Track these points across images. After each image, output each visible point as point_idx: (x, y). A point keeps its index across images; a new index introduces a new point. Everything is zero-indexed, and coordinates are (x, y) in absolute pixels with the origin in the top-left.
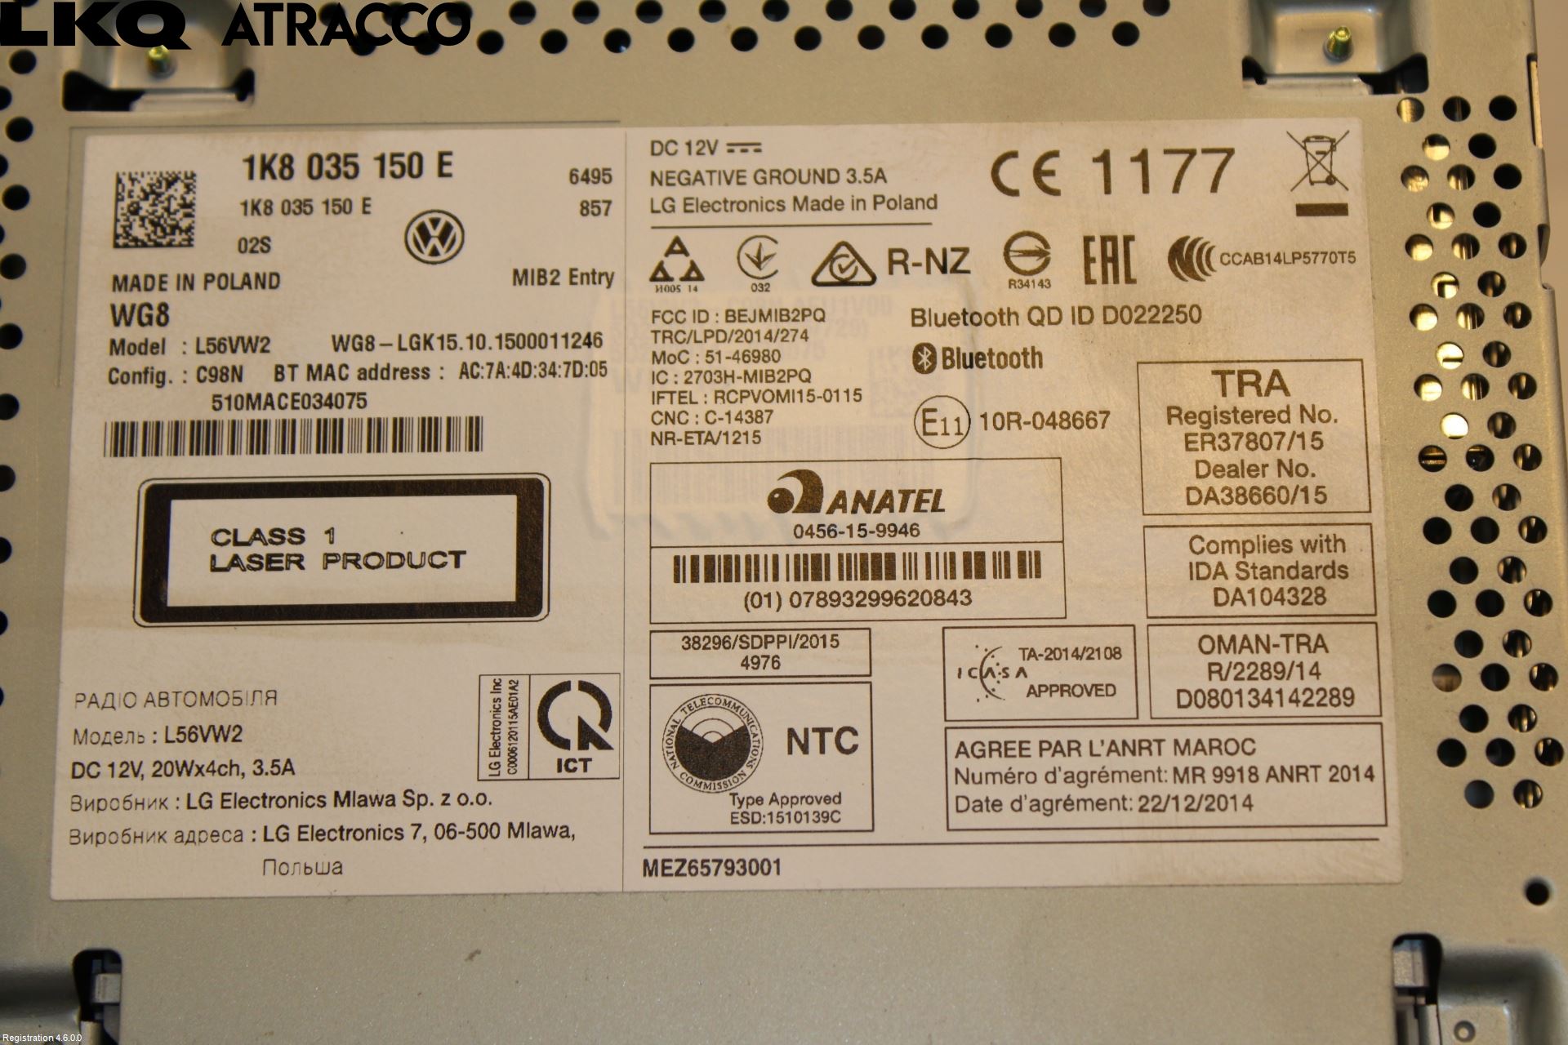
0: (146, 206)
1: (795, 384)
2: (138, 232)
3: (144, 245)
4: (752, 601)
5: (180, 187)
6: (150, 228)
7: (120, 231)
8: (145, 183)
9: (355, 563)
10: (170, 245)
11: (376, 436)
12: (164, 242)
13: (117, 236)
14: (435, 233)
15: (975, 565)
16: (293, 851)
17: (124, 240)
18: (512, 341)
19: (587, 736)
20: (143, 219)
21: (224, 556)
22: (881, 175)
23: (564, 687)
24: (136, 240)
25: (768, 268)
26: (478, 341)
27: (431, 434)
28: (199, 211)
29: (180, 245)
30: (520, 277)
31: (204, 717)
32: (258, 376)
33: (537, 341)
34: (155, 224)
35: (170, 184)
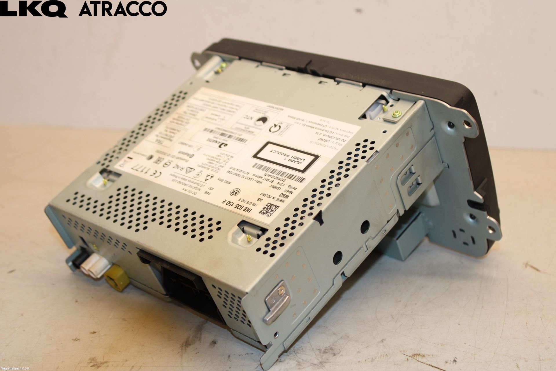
0: (270, 211)
1: (210, 158)
2: (274, 207)
3: (275, 205)
4: (241, 135)
5: (262, 212)
6: (272, 208)
7: (276, 209)
8: (267, 214)
9: (285, 154)
10: (271, 204)
11: (268, 169)
12: (272, 205)
13: (278, 208)
14: (235, 193)
15: (211, 131)
16: (324, 123)
17: (277, 207)
18: (238, 175)
19: (275, 126)
20: (272, 209)
21: (302, 161)
22: (173, 180)
23: (273, 132)
24: (275, 207)
25: (198, 174)
26: (243, 177)
27: (260, 167)
28: (263, 207)
29: (270, 204)
30: (229, 183)
31: (323, 142)
32: (276, 181)
33: (236, 174)
34: (271, 208)
35: (263, 213)
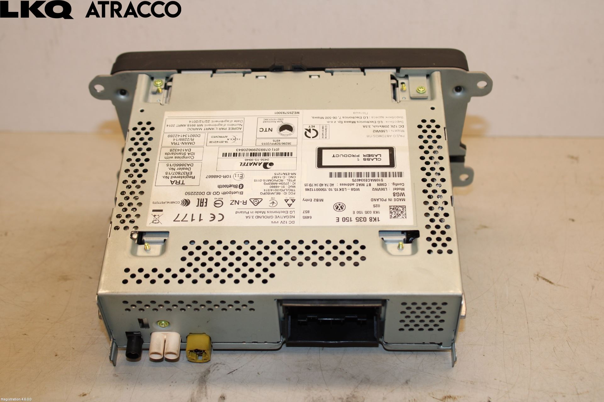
0: (400, 213)
1: (267, 182)
2: (401, 209)
3: (399, 206)
4: (278, 149)
5: (393, 216)
6: (398, 209)
7: (405, 209)
8: (400, 217)
9: (353, 155)
10: (394, 206)
11: (350, 175)
12: (395, 207)
13: (405, 208)
14: (339, 208)
15: (235, 155)
16: (363, 115)
17: (404, 207)
18: (323, 190)
19: (309, 131)
20: (400, 211)
21: (379, 157)
22: (247, 217)
23: (313, 137)
24: (401, 207)
25: (272, 201)
26: (330, 190)
27: (339, 175)
28: (389, 212)
29: (392, 206)
30: (322, 200)
31: (380, 133)
32: (374, 185)
33: (318, 190)
34: (397, 210)
35: (395, 217)
